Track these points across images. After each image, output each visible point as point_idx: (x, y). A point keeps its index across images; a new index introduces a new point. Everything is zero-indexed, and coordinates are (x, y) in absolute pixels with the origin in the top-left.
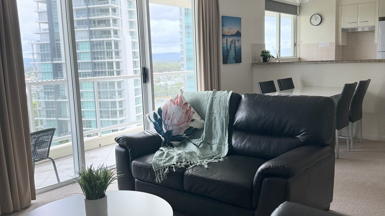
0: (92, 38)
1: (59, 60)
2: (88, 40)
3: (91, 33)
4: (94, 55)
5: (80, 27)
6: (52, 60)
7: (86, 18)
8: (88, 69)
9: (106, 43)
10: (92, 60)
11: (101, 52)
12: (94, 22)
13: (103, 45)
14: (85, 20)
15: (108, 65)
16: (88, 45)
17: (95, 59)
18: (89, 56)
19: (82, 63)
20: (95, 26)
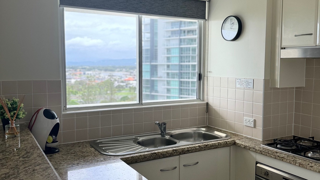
0: (182, 45)
1: (155, 62)
2: (178, 46)
3: (181, 40)
4: (181, 58)
5: (173, 36)
6: (151, 62)
7: (178, 29)
8: (176, 70)
9: (192, 49)
10: (180, 62)
11: (187, 56)
12: (184, 32)
13: (189, 51)
14: (178, 31)
15: (192, 67)
16: (177, 51)
17: (182, 62)
18: (177, 59)
19: (172, 65)
20: (185, 35)
